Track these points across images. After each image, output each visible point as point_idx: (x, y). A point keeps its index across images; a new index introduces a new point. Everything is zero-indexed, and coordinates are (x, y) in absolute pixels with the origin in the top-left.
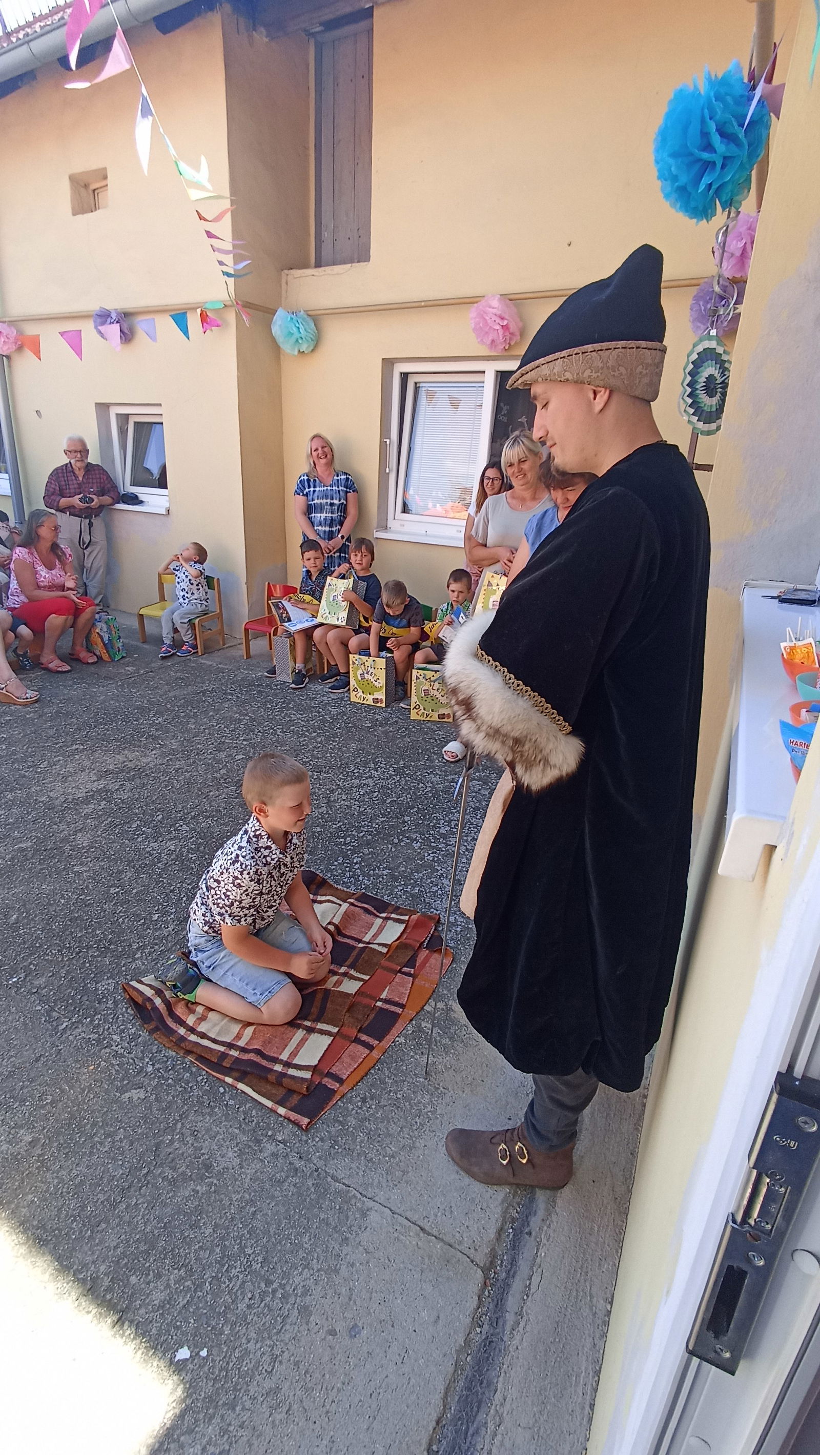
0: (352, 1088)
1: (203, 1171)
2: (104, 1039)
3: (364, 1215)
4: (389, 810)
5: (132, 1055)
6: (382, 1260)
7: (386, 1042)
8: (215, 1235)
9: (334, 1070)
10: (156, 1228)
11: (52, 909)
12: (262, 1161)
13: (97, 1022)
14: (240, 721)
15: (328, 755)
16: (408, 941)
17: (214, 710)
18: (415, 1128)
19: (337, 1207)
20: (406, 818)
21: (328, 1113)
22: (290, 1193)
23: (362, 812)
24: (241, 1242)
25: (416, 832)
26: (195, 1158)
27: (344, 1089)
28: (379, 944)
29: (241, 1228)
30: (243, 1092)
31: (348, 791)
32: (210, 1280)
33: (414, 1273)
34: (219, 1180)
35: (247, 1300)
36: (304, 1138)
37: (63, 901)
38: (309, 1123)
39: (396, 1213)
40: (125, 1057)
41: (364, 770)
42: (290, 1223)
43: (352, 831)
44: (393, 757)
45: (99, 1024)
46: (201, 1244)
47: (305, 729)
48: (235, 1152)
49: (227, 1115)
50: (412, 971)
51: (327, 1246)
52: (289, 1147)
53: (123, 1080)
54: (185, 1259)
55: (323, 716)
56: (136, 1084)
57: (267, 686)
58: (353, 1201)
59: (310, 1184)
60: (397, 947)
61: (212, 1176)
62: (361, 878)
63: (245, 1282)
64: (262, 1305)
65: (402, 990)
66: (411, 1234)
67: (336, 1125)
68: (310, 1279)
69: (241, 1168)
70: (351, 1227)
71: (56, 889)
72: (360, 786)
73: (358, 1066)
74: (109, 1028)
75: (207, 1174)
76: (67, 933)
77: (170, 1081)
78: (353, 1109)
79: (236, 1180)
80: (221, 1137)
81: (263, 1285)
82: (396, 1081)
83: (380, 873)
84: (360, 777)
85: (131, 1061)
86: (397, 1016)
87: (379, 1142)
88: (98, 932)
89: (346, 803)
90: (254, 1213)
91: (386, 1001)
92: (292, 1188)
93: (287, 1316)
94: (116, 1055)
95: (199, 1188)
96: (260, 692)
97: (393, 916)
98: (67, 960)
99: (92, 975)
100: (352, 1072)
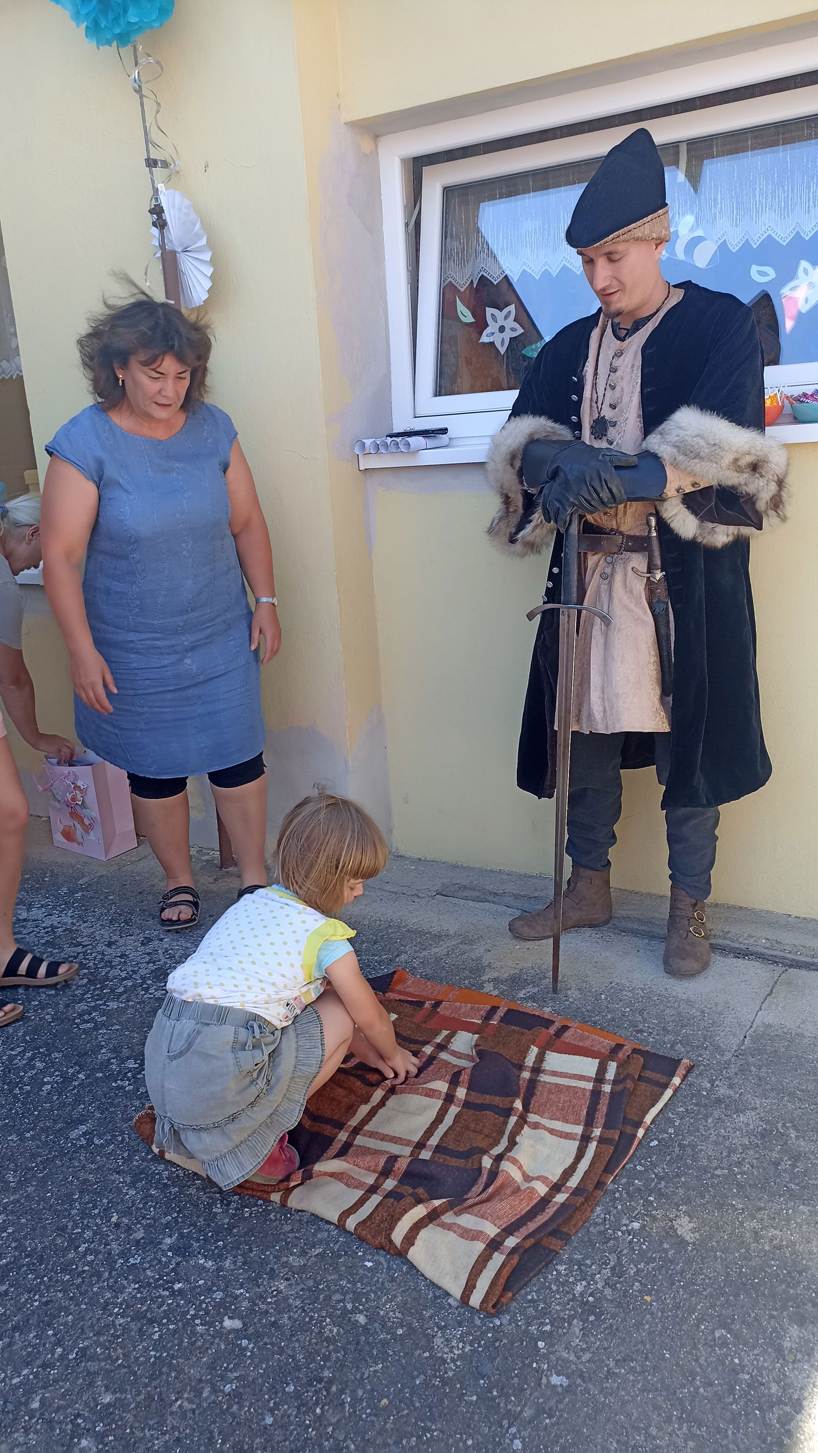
19: (770, 1042)
26: (758, 1147)
34: (778, 1122)
36: (702, 1068)
52: (717, 1077)
58: (760, 1033)
66: (776, 1000)
67: (677, 1047)
69: (756, 1108)
70: (785, 1033)
78: (653, 1038)
79: (772, 1109)
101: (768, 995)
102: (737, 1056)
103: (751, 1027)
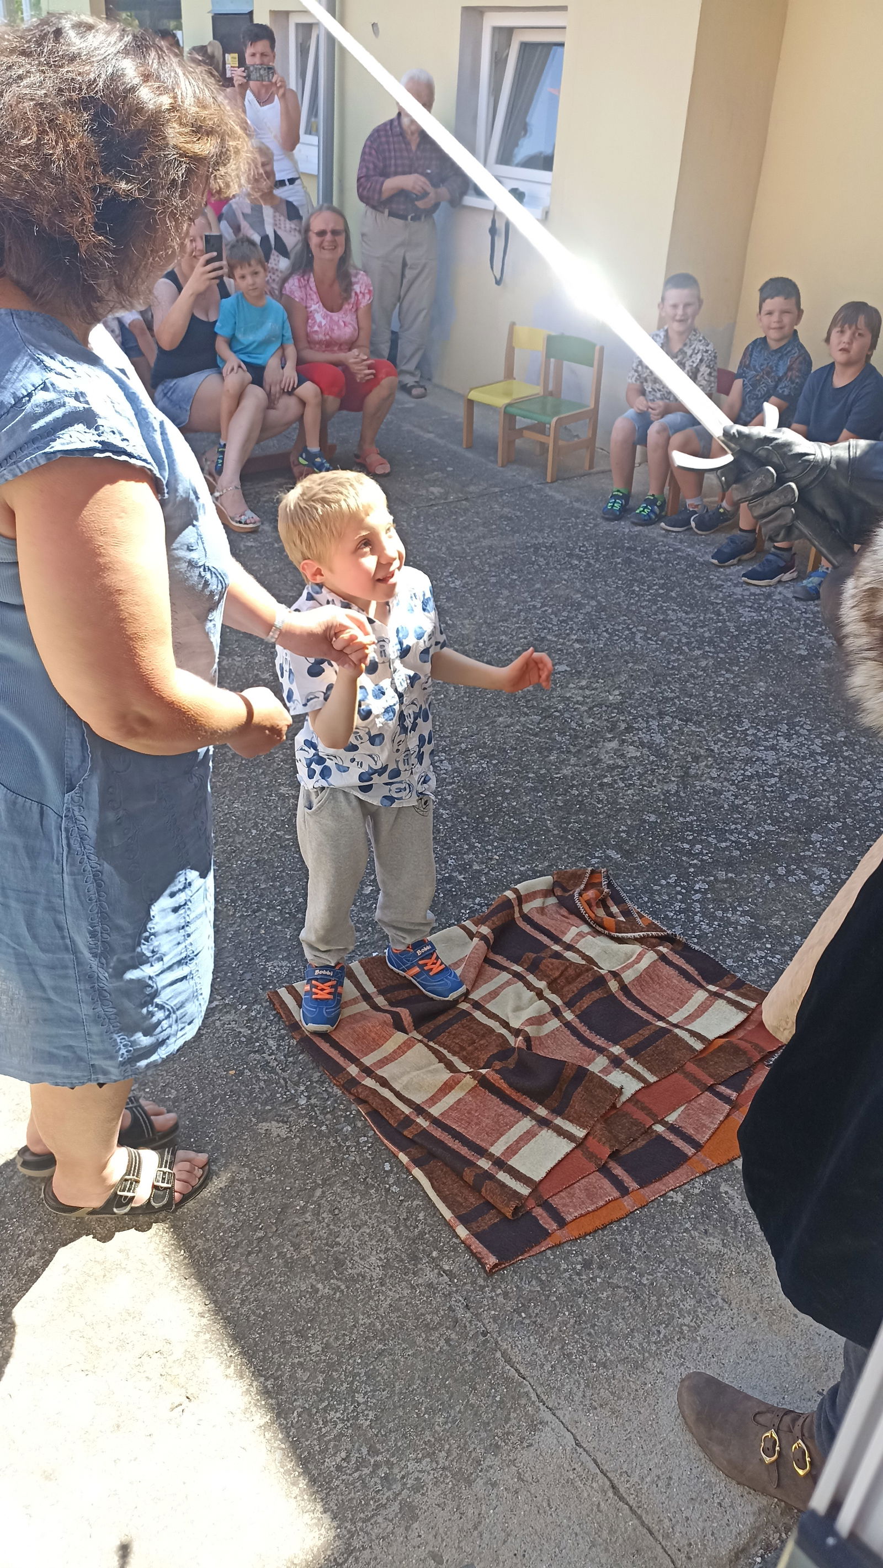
0: (576, 1239)
1: (332, 1266)
2: (257, 1040)
3: (536, 1425)
4: (787, 814)
5: (285, 1075)
6: (540, 1499)
7: (649, 1192)
8: (323, 1358)
9: (555, 1202)
10: (254, 1313)
11: (238, 839)
12: (413, 1287)
13: (253, 1014)
14: (580, 606)
15: (711, 693)
16: (743, 1044)
17: (544, 582)
18: (653, 1339)
19: (498, 1399)
20: (815, 837)
21: (527, 1262)
22: (438, 1349)
23: (737, 806)
24: (352, 1382)
25: (825, 865)
26: (327, 1244)
27: (562, 1235)
28: (693, 1034)
29: (359, 1364)
30: (415, 1180)
31: (724, 763)
32: (300, 1410)
33: (581, 1541)
34: (347, 1287)
35: (338, 1460)
36: (481, 1282)
37: (254, 832)
38: (496, 1266)
39: (581, 1447)
40: (277, 1074)
41: (766, 733)
42: (425, 1388)
43: (708, 836)
44: (828, 721)
45: (256, 1017)
46: (302, 1360)
47: (684, 640)
48: (380, 1259)
49: (383, 1204)
50: (734, 1095)
51: (466, 1443)
52: (456, 1285)
53: (266, 1104)
54: (277, 1371)
55: (724, 621)
56: (280, 1116)
57: (643, 552)
58: (523, 1401)
59: (469, 1349)
60: (721, 1048)
61: (341, 1279)
62: (697, 918)
63: (343, 1435)
64: (356, 1475)
65: (706, 1120)
66: (595, 1485)
67: (534, 1282)
68: (429, 1474)
69: (382, 1285)
70: (508, 1433)
71: (250, 812)
72: (748, 761)
73: (594, 1211)
74: (267, 1027)
75: (335, 1272)
76: (249, 879)
77: (324, 1128)
78: (566, 1270)
79: (371, 1298)
80: (368, 1231)
81: (364, 1450)
82: (647, 1257)
83: (733, 919)
84: (753, 745)
85: (282, 1081)
86: (685, 1158)
87: (589, 1334)
88: (287, 890)
89: (714, 785)
90: (381, 1353)
91: (672, 1128)
92: (442, 1343)
93: (384, 1506)
94: (266, 1066)
95: (320, 1286)
96: (628, 561)
97: (729, 994)
98: (240, 917)
99: (265, 948)
100: (582, 1216)
102: (484, 1334)
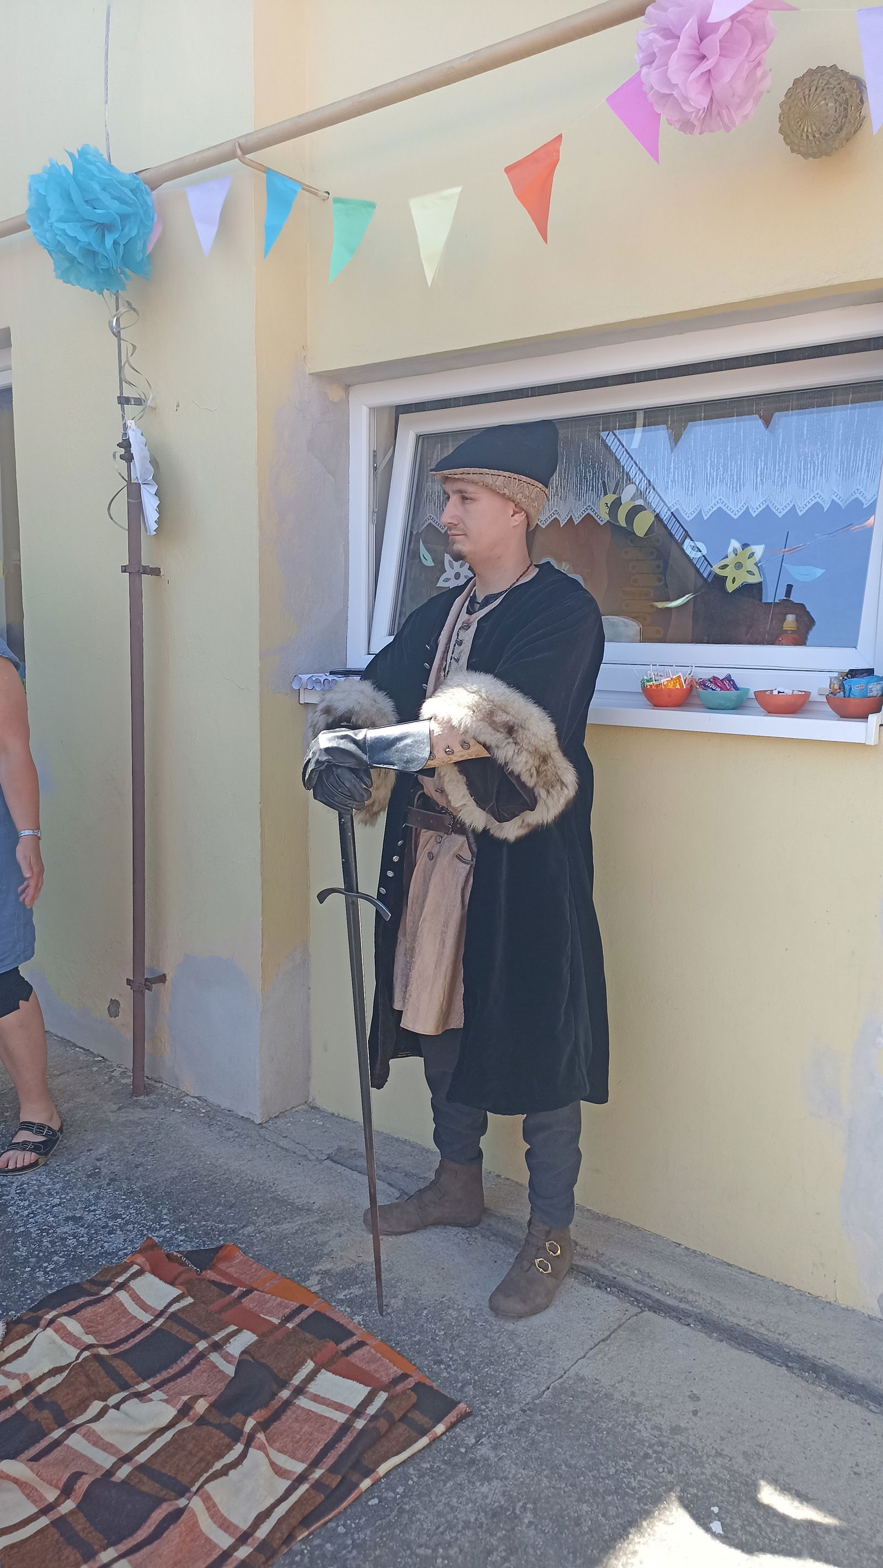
0: (419, 1368)
1: (503, 1517)
7: (357, 1330)
9: (386, 1378)
16: (181, 1279)
27: (418, 1376)
30: (387, 1474)
32: (642, 1505)
34: (519, 1501)
36: (478, 1418)
49: (420, 1496)
50: (241, 1289)
52: (488, 1433)
58: (567, 1386)
59: (540, 1418)
60: (189, 1288)
64: (669, 1462)
65: (272, 1303)
66: (607, 1348)
69: (507, 1478)
70: (594, 1391)
75: (508, 1513)
78: (449, 1373)
79: (522, 1483)
80: (455, 1501)
81: (649, 1461)
82: (420, 1332)
90: (569, 1466)
91: (286, 1320)
95: (526, 1521)
100: (395, 1365)
101: (603, 1340)
102: (524, 1411)
103: (561, 1377)
